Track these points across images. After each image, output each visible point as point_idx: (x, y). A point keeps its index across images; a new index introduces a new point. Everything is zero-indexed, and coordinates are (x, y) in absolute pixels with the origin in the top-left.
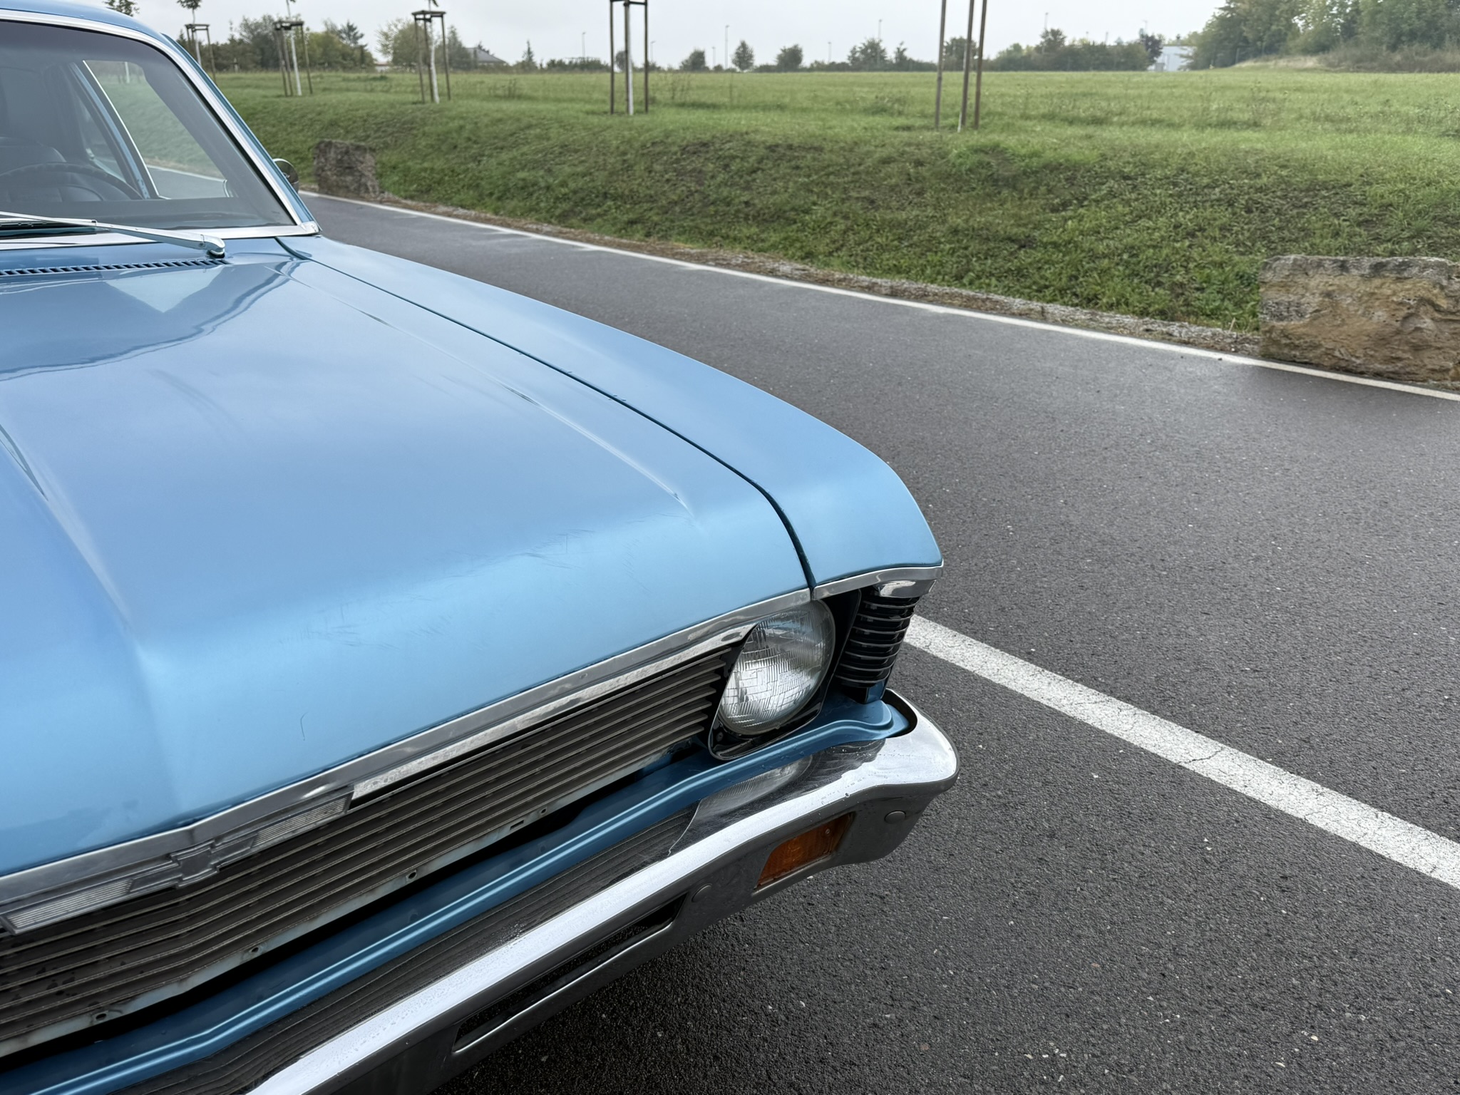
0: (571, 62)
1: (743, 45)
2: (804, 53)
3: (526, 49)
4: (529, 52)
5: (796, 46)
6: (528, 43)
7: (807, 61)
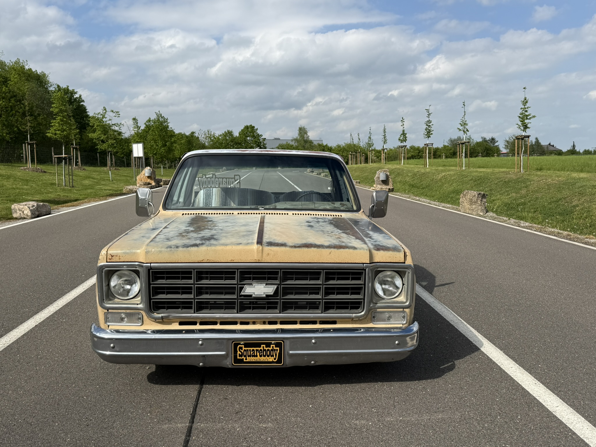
3: (572, 145)
4: (574, 146)
6: (574, 142)
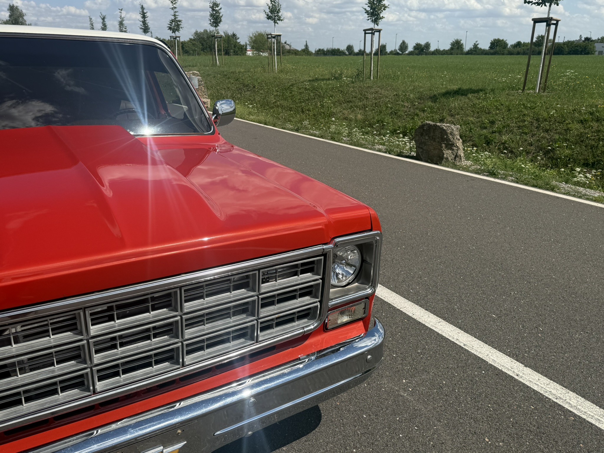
0: (327, 50)
1: (404, 42)
2: (431, 45)
4: (306, 46)
5: (428, 43)
7: (432, 49)
